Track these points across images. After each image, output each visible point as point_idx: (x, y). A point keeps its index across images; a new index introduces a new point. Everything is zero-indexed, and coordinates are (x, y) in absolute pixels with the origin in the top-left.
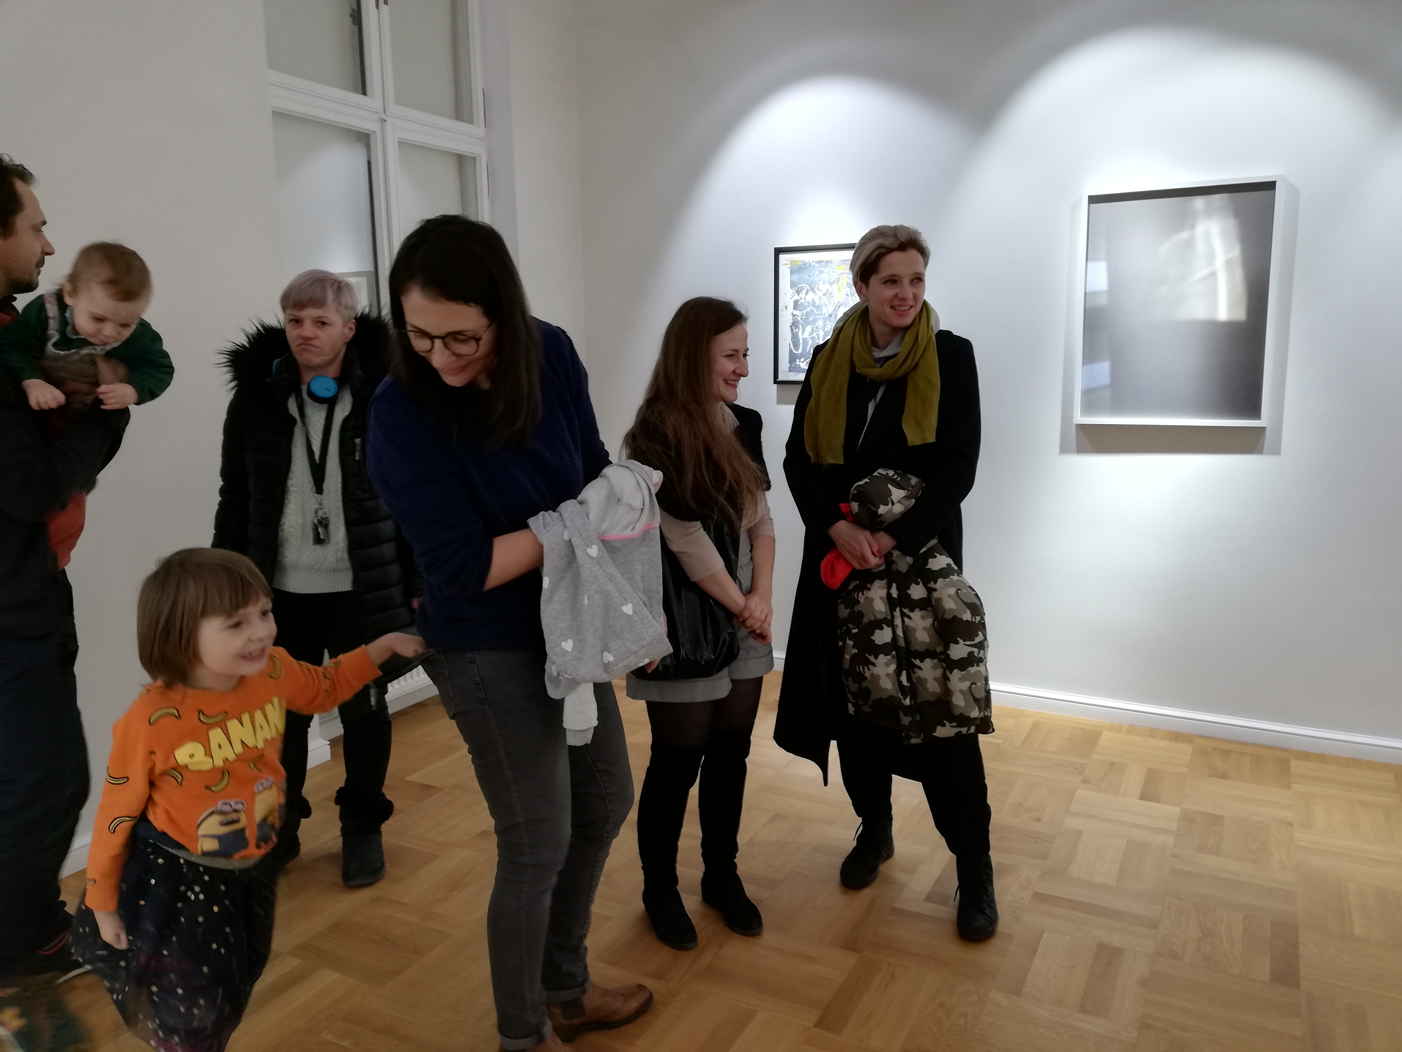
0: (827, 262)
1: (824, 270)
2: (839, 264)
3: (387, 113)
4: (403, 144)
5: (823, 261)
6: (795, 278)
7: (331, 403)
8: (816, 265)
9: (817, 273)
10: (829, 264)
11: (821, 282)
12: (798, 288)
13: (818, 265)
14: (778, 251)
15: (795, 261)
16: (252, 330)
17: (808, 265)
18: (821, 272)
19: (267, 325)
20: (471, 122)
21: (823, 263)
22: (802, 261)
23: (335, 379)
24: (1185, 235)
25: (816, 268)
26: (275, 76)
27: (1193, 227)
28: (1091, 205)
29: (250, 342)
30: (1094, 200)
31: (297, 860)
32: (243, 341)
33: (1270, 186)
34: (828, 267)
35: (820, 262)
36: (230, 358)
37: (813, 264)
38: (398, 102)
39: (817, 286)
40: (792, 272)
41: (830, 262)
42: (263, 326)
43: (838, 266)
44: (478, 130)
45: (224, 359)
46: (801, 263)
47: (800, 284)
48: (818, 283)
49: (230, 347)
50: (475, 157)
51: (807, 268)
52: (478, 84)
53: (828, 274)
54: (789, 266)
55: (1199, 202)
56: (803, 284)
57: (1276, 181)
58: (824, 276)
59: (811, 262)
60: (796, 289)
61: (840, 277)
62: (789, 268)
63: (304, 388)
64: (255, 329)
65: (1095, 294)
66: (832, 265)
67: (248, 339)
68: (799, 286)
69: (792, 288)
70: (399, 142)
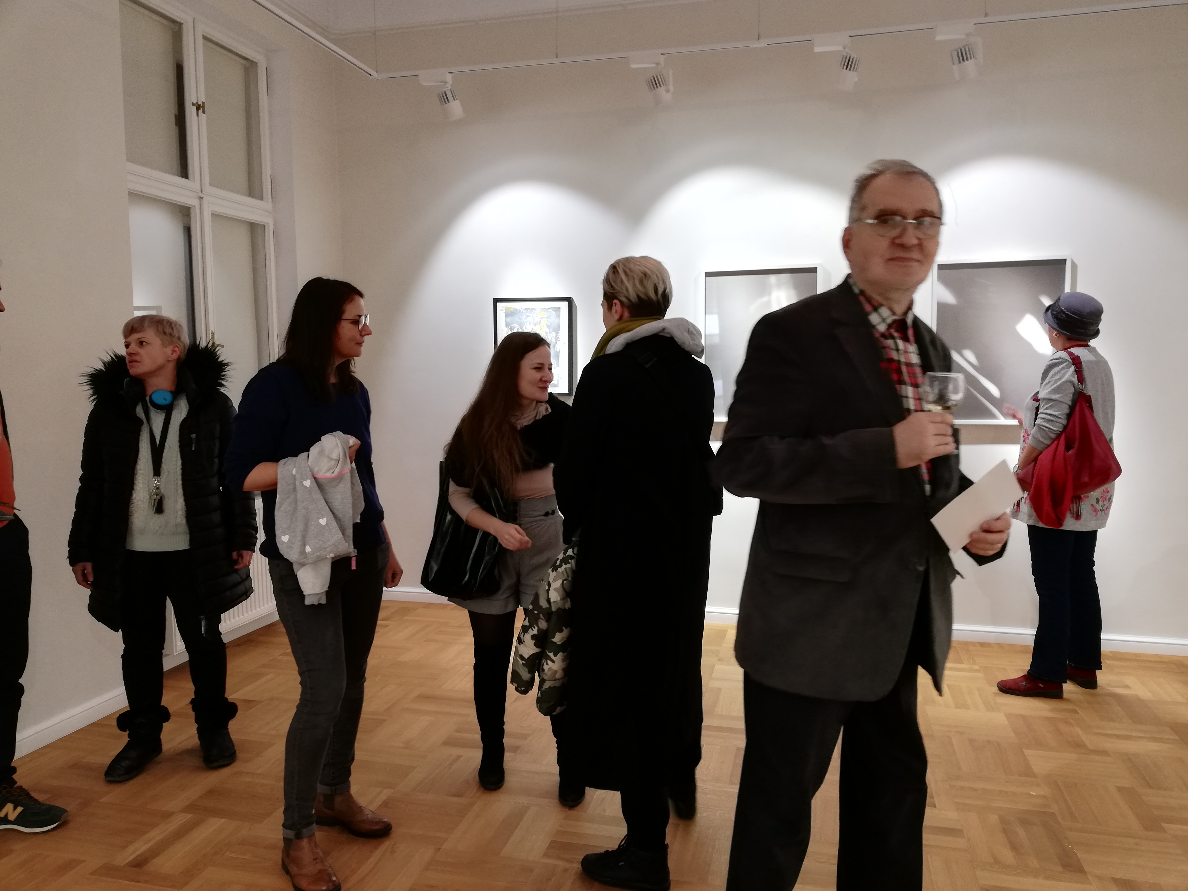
0: (532, 309)
1: (530, 315)
2: (540, 311)
3: (203, 192)
4: (215, 216)
5: (529, 309)
6: (509, 319)
7: (168, 410)
8: (524, 311)
9: (525, 317)
10: (533, 311)
11: (528, 323)
12: (511, 327)
13: (526, 311)
14: (496, 301)
15: (509, 308)
16: (107, 359)
17: (518, 311)
18: (528, 316)
19: (119, 355)
20: (262, 199)
21: (529, 310)
22: (513, 308)
23: (171, 392)
24: (765, 299)
25: (524, 314)
26: (131, 167)
27: (770, 294)
28: (706, 278)
29: (106, 367)
30: (708, 274)
31: (162, 755)
32: (100, 366)
33: (814, 270)
34: (533, 313)
35: (527, 309)
36: (90, 379)
37: (522, 311)
38: (211, 184)
39: (525, 326)
40: (507, 316)
41: (534, 309)
42: (116, 356)
43: (539, 312)
44: (267, 204)
45: (85, 379)
46: (513, 310)
47: (512, 324)
48: (526, 324)
49: (90, 371)
50: (264, 225)
51: (517, 313)
52: (267, 171)
53: (532, 317)
54: (504, 311)
55: (773, 278)
56: (515, 324)
57: (817, 268)
58: (529, 319)
59: (520, 309)
60: (510, 328)
61: (541, 320)
62: (504, 312)
63: (148, 398)
64: (110, 358)
65: (712, 336)
66: (535, 312)
67: (104, 365)
68: (512, 326)
69: (506, 327)
70: (211, 214)
